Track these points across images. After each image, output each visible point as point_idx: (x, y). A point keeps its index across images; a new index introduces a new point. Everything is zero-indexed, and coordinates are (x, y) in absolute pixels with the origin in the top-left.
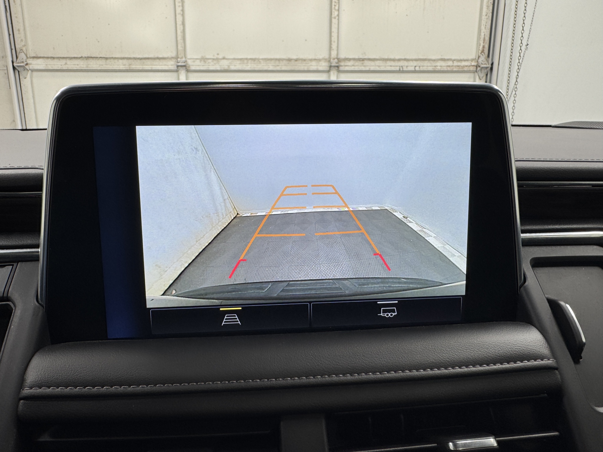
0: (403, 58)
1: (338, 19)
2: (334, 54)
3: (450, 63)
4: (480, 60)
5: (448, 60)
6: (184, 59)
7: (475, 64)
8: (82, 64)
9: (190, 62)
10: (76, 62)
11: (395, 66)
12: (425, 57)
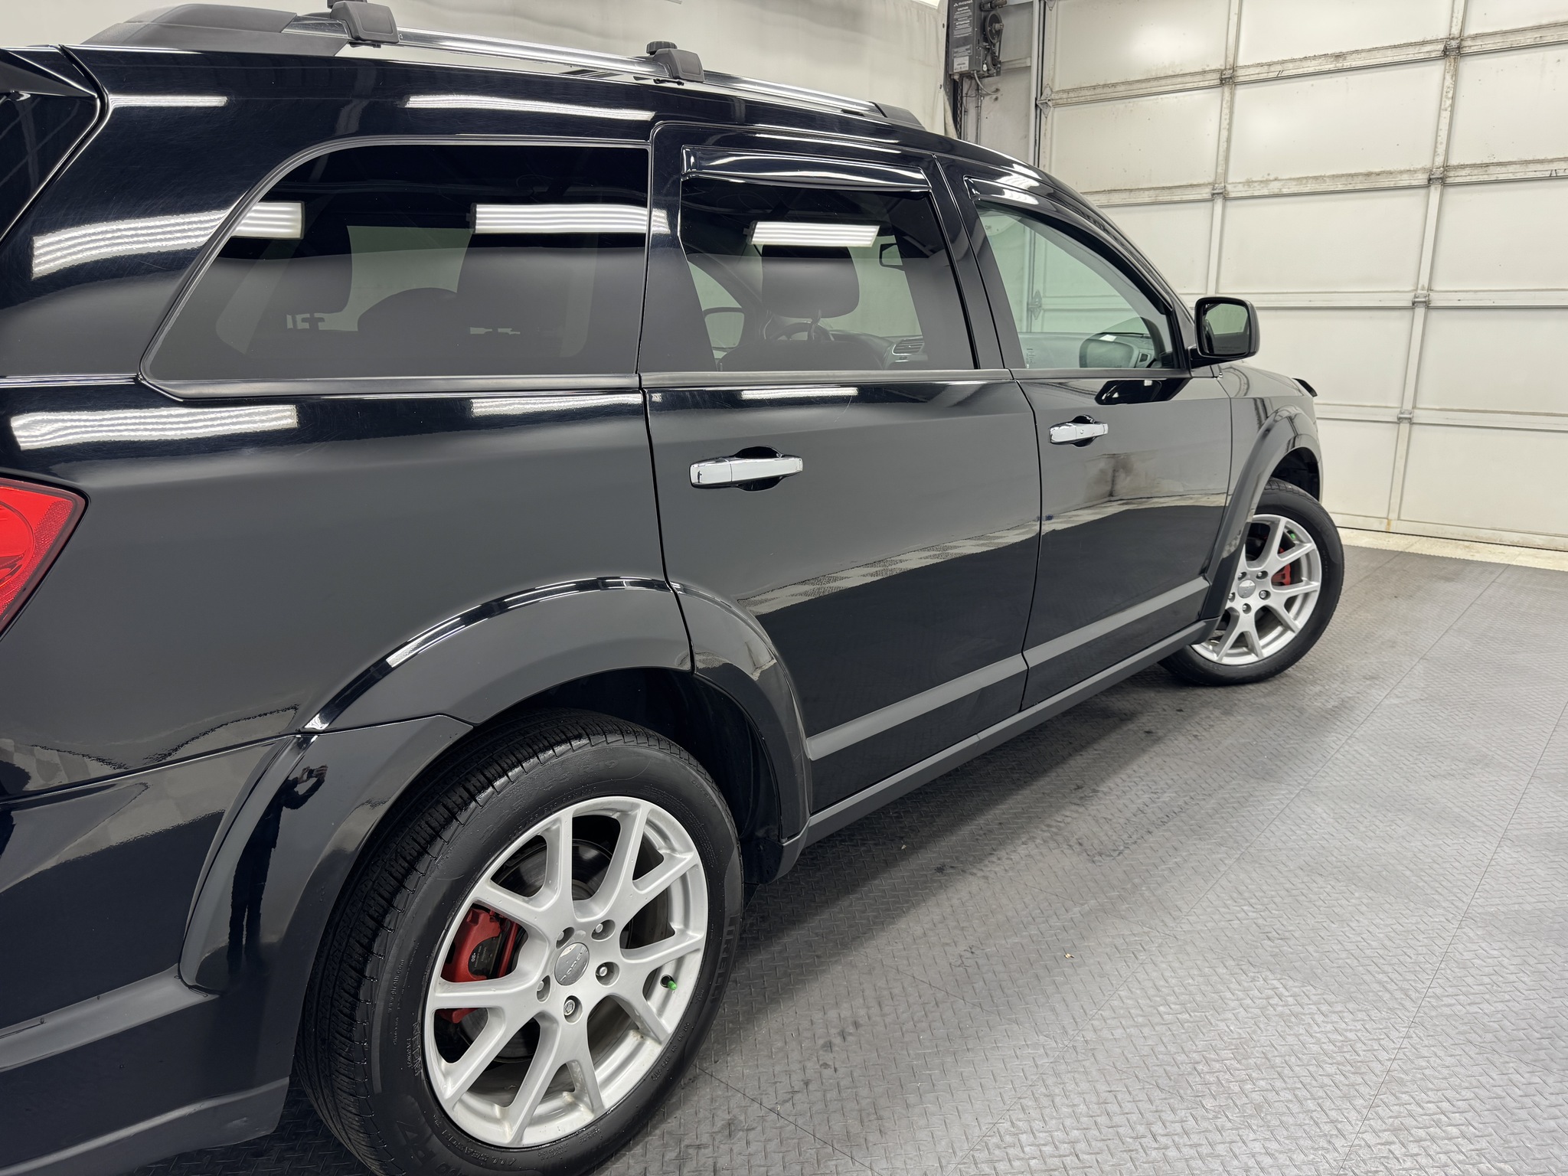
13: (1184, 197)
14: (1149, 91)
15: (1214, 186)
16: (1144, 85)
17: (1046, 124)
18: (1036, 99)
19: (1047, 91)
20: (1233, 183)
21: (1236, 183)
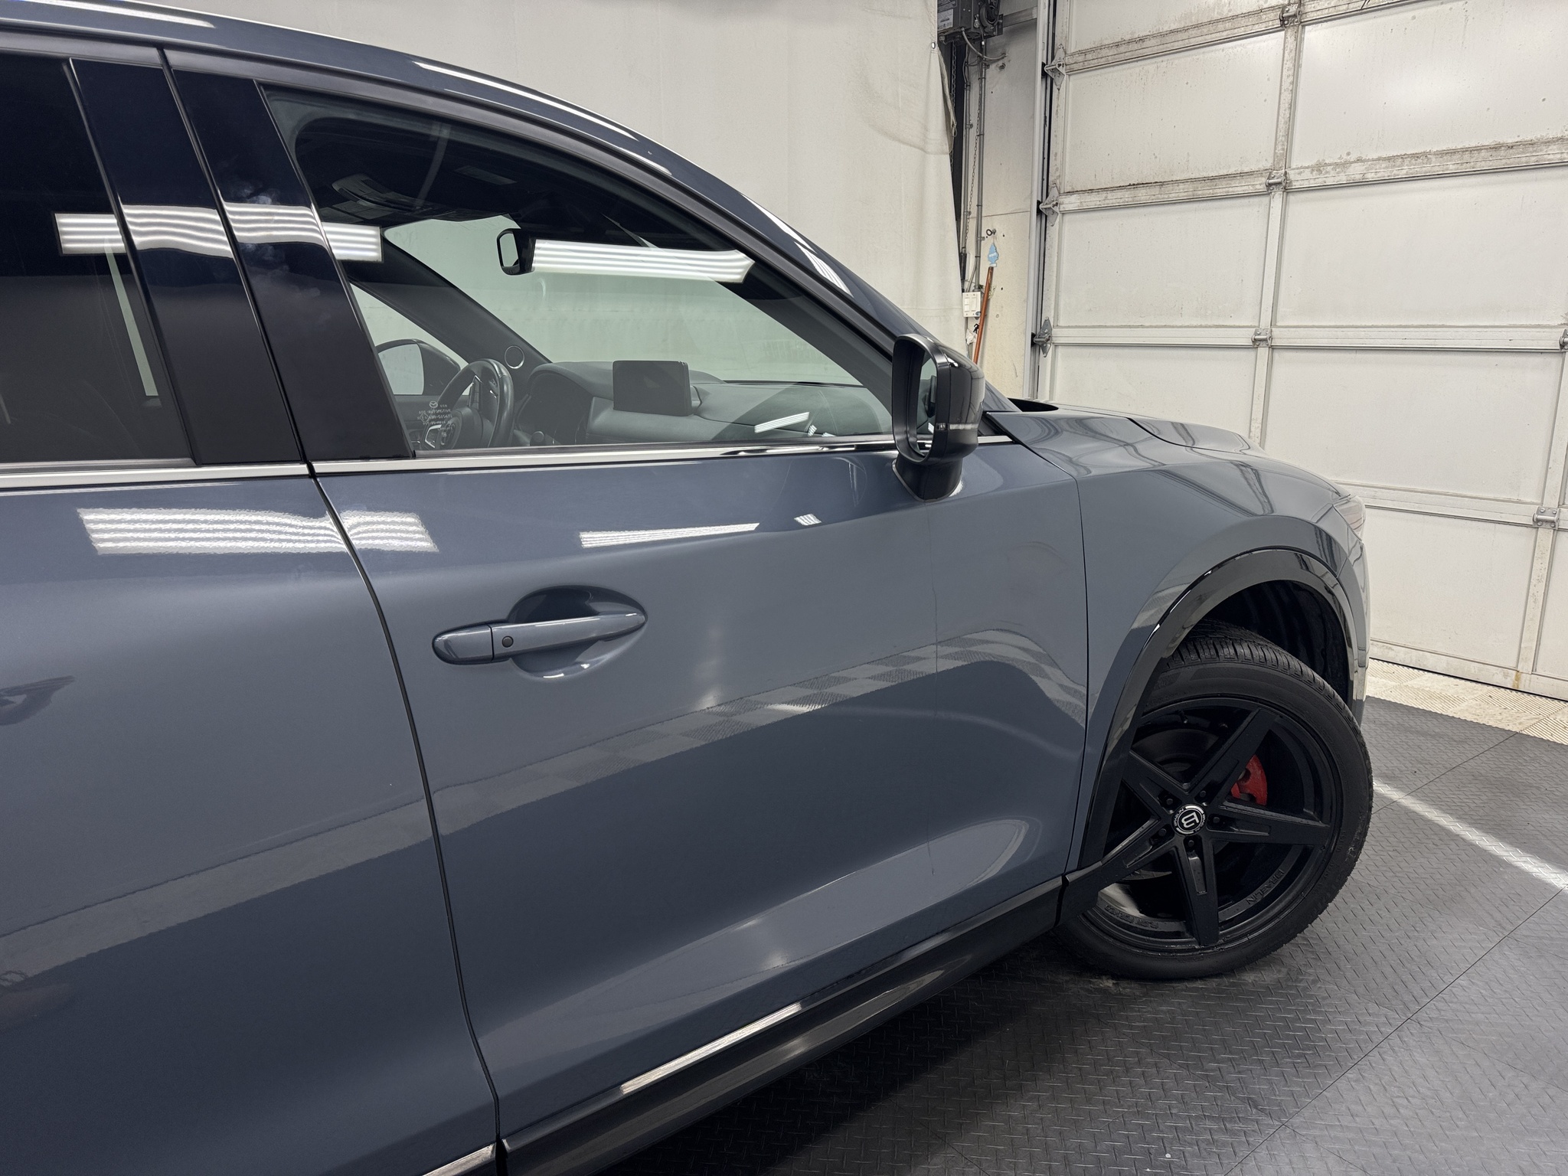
8: (1126, 196)
9: (1292, 175)
10: (1119, 194)
13: (1231, 189)
14: (1186, 43)
15: (1270, 173)
16: (1180, 36)
17: (1058, 98)
18: (1043, 65)
19: (1059, 54)
20: (1298, 169)
21: (1302, 168)
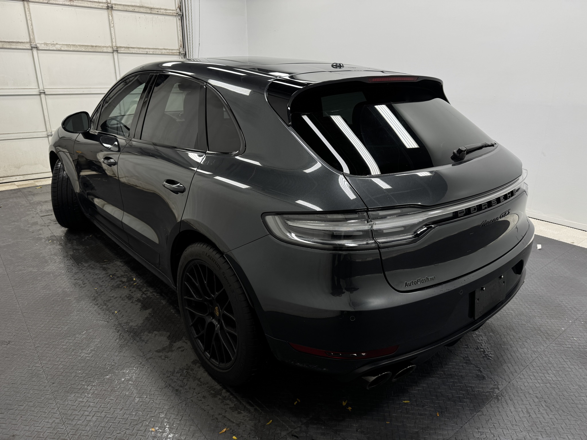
0: (147, 47)
1: (114, 28)
2: (114, 44)
3: (168, 51)
4: (180, 50)
5: (167, 49)
6: (35, 44)
7: (178, 51)
11: (145, 51)
12: (157, 48)
